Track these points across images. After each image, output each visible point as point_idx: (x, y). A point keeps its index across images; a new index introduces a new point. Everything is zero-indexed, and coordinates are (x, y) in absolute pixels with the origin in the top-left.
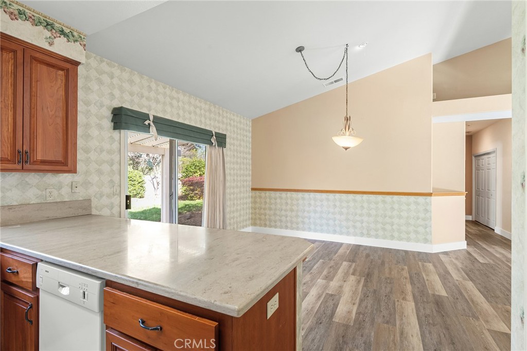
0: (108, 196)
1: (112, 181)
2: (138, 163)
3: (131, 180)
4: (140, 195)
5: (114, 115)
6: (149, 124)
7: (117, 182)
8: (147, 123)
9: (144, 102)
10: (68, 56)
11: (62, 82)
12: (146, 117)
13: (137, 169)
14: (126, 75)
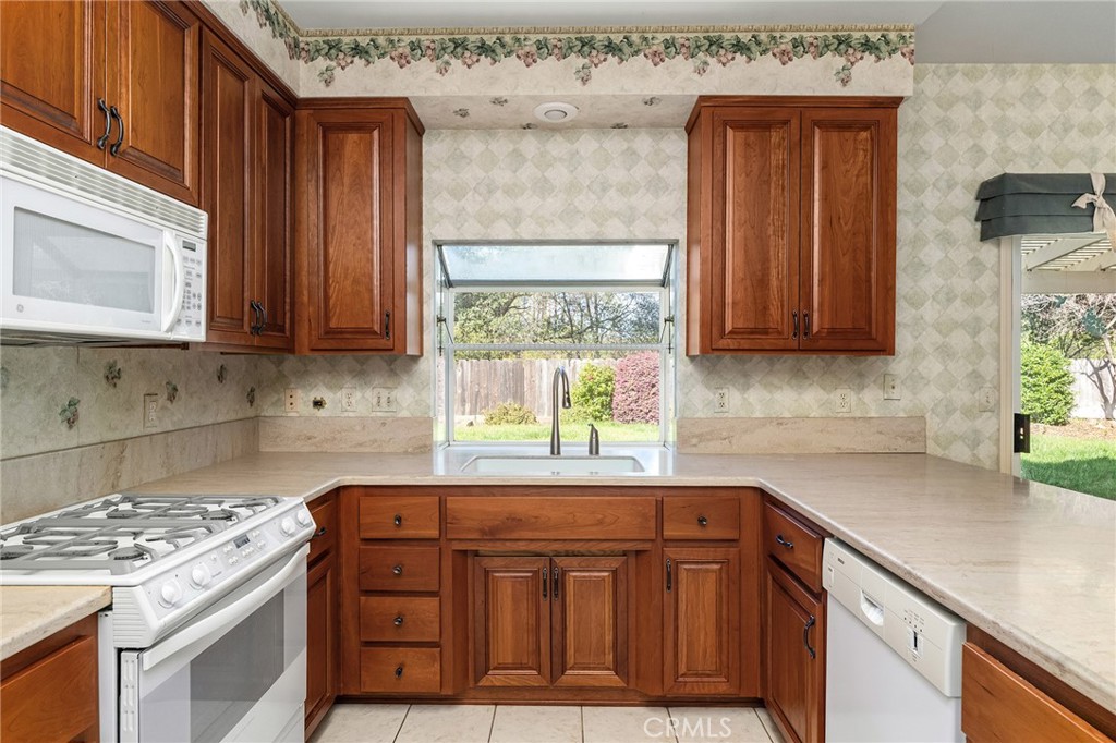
0: (968, 413)
1: (976, 376)
2: (1046, 324)
3: (1025, 373)
4: (1053, 416)
5: (982, 200)
6: (1091, 205)
7: (988, 378)
8: (1082, 203)
9: (1074, 141)
10: (877, 94)
11: (866, 156)
12: (1083, 183)
13: (1045, 342)
14: (1015, 86)
